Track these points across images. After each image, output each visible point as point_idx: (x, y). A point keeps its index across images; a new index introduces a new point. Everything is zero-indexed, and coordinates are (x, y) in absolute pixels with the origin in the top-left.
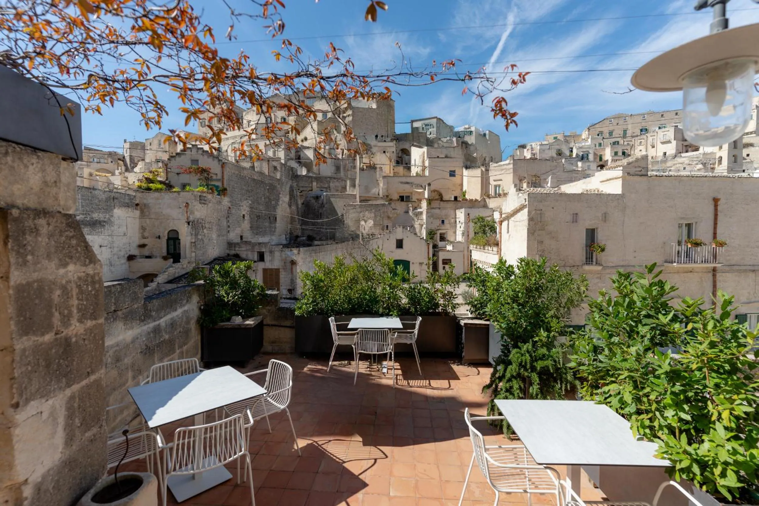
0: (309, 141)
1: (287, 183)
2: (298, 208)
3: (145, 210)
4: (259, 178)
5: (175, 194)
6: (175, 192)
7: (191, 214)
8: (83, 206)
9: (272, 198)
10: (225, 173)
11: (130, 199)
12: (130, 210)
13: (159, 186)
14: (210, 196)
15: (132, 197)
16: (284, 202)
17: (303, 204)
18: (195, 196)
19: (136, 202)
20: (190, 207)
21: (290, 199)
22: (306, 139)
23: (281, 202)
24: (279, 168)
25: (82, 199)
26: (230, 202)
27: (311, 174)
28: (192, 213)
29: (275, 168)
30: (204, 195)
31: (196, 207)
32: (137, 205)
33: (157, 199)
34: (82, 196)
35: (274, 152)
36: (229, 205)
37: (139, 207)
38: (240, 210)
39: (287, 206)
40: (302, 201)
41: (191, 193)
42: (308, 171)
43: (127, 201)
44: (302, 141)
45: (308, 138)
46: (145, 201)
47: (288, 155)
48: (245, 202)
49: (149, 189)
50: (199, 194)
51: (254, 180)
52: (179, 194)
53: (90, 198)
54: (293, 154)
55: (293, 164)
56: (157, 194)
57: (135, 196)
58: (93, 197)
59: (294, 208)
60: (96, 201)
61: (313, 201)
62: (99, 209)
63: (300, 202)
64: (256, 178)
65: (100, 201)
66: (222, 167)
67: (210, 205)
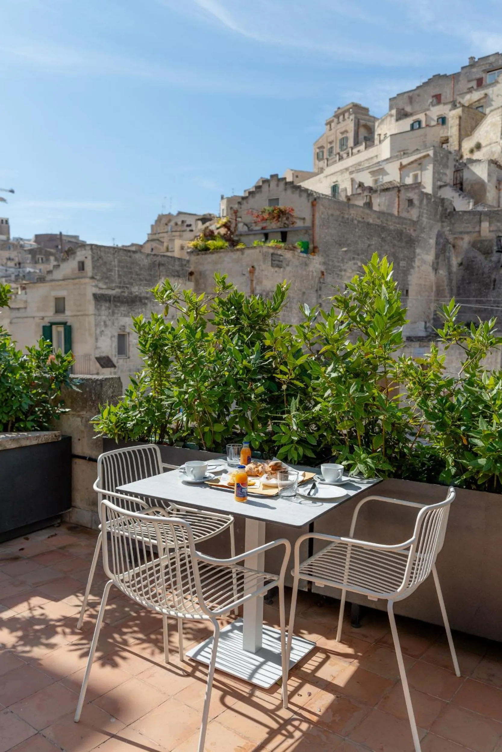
0: (484, 150)
1: (431, 228)
2: (450, 273)
3: (201, 281)
4: (378, 222)
5: (239, 253)
6: (238, 250)
7: (257, 284)
8: (120, 276)
9: (401, 256)
10: (317, 215)
11: (182, 265)
12: (180, 281)
13: (219, 243)
14: (288, 255)
15: (184, 263)
16: (424, 262)
17: (461, 264)
18: (265, 255)
19: (190, 270)
20: (256, 273)
21: (437, 257)
22: (478, 147)
23: (417, 263)
24: (416, 202)
25: (119, 266)
26: (324, 263)
27: (480, 208)
28: (260, 282)
29: (410, 202)
30: (279, 252)
31: (265, 273)
32: (191, 274)
33: (215, 263)
34: (120, 261)
35: (416, 176)
36: (322, 268)
37: (193, 277)
38: (341, 277)
39: (430, 269)
40: (459, 260)
41: (258, 250)
42: (476, 204)
43: (177, 268)
44: (472, 151)
45: (483, 144)
46: (201, 268)
47: (440, 180)
48: (351, 263)
49: (206, 249)
50: (271, 251)
51: (368, 224)
52: (243, 254)
53: (129, 265)
54: (449, 176)
55: (448, 193)
56: (214, 257)
57: (188, 261)
58: (132, 263)
59: (442, 272)
60: (137, 269)
61: (480, 258)
62: (141, 280)
63: (455, 262)
64: (371, 221)
65: (141, 269)
66: (313, 205)
67: (288, 269)
